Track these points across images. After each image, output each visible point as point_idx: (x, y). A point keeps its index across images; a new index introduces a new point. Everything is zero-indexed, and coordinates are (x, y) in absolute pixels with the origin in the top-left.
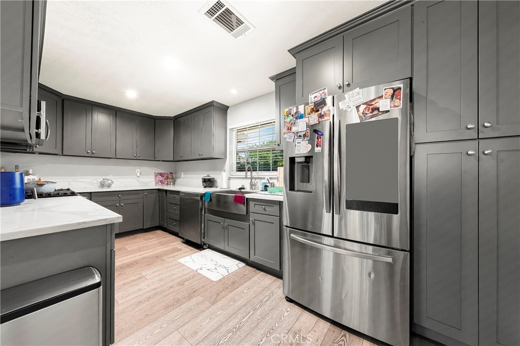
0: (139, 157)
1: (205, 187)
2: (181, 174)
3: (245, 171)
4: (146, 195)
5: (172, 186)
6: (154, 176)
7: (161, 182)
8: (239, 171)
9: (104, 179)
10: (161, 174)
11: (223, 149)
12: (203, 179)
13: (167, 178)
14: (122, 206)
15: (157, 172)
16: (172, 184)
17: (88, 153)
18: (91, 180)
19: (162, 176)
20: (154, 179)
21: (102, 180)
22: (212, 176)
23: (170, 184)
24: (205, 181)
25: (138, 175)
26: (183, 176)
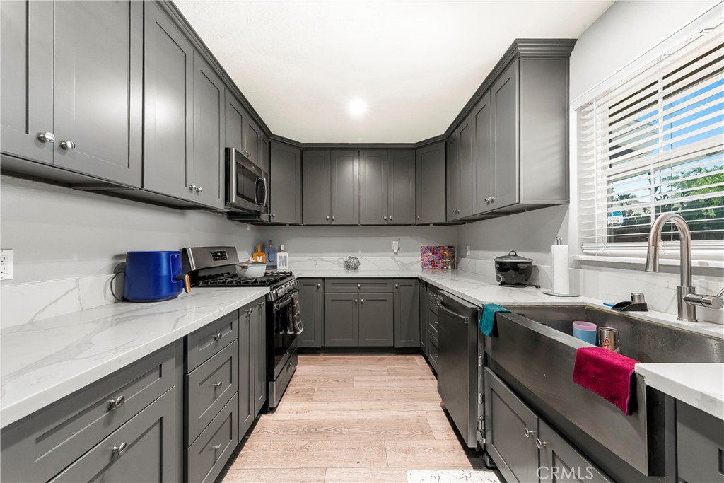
0: (391, 219)
1: (503, 284)
2: (466, 251)
3: (646, 239)
4: (397, 288)
5: (450, 271)
6: (419, 254)
7: (432, 263)
8: (617, 240)
9: (350, 257)
10: (432, 250)
11: (554, 176)
12: (497, 263)
13: (442, 257)
14: (362, 303)
15: (425, 246)
16: (450, 267)
17: (327, 219)
18: (336, 258)
19: (434, 253)
20: (420, 258)
21: (346, 259)
22: (524, 256)
23: (447, 268)
24: (502, 267)
25: (396, 251)
26: (469, 253)
